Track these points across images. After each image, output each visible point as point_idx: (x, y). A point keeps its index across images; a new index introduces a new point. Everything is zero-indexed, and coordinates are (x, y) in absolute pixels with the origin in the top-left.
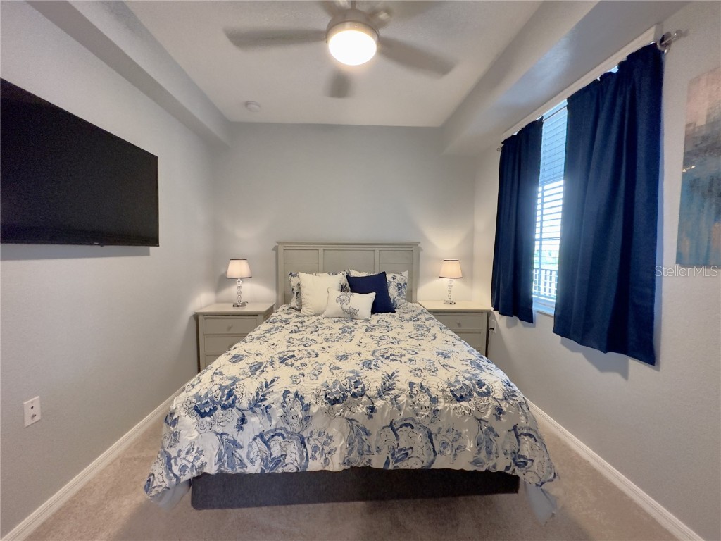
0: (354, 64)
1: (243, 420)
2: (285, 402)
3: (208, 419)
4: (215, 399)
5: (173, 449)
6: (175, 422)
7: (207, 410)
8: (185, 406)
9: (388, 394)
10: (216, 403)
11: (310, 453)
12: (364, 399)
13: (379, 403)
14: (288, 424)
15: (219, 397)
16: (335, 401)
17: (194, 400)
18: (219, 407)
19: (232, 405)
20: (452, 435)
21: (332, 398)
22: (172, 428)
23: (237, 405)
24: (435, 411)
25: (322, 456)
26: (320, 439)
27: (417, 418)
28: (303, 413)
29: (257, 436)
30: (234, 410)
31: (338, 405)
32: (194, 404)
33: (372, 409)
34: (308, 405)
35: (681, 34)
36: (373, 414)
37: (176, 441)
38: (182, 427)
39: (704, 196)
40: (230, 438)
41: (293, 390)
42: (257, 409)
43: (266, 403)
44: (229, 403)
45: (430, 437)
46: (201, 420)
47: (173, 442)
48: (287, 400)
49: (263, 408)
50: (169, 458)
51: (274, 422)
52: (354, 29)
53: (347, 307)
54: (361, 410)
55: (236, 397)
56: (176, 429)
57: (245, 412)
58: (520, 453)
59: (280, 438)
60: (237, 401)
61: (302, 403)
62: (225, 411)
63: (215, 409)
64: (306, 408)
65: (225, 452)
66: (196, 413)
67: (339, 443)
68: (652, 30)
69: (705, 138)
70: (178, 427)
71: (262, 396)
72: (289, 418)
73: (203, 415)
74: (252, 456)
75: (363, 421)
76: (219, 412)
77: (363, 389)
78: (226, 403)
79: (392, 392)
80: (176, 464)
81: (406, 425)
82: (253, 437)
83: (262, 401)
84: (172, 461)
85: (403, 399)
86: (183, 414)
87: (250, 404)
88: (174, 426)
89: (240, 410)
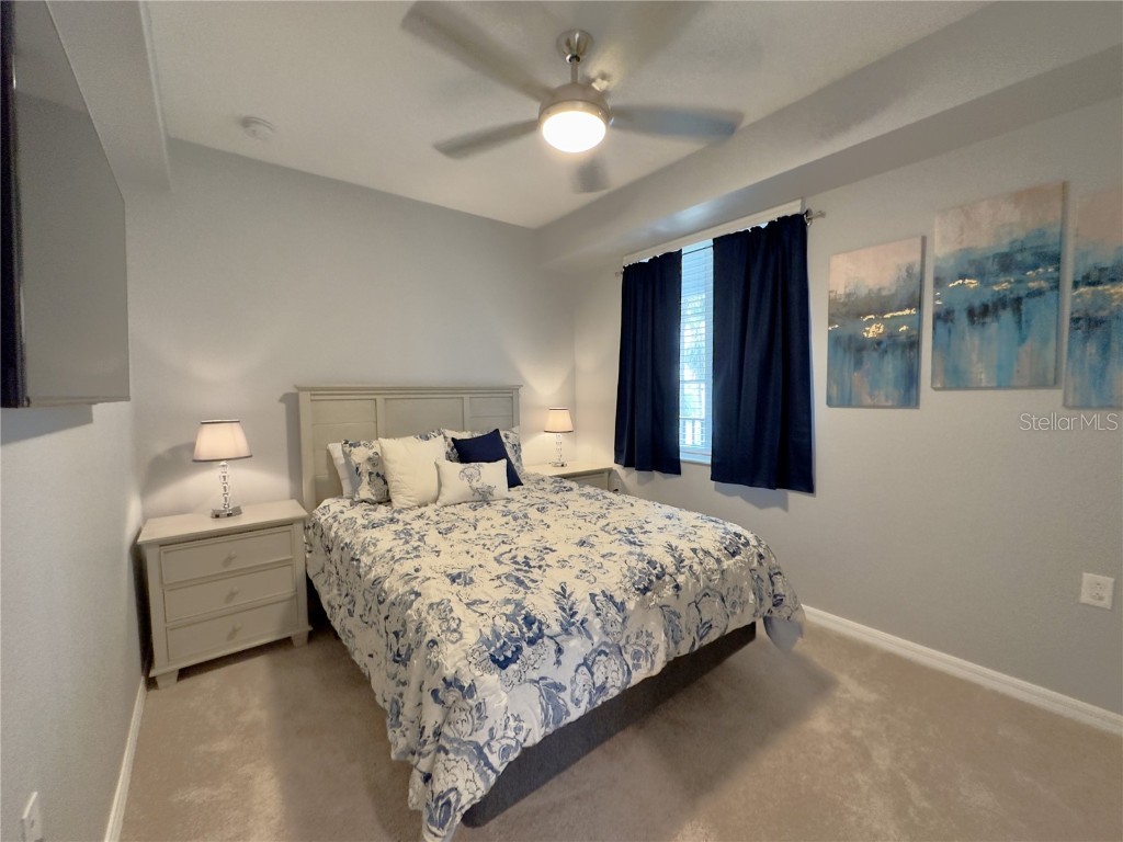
0: (563, 149)
1: (559, 651)
2: (597, 608)
3: (514, 667)
4: (514, 635)
5: (480, 732)
6: (472, 690)
7: (509, 654)
8: (474, 661)
9: (684, 567)
10: (517, 640)
11: (630, 663)
12: (667, 578)
13: (681, 579)
14: (608, 635)
15: (516, 630)
16: (645, 590)
17: (484, 648)
18: (524, 645)
19: (541, 635)
20: (737, 593)
21: (641, 586)
22: (470, 701)
23: (546, 631)
24: (723, 572)
25: (647, 661)
26: (640, 642)
27: (711, 584)
28: (621, 614)
29: (579, 666)
30: (546, 640)
31: (649, 594)
32: (487, 654)
33: (677, 587)
34: (623, 603)
35: (822, 215)
36: (679, 593)
37: (482, 718)
38: (487, 693)
39: (845, 351)
40: (549, 681)
41: (598, 591)
42: (573, 628)
43: (578, 617)
44: (534, 633)
45: (723, 600)
46: (503, 672)
47: (476, 722)
48: (599, 605)
49: (578, 624)
50: (479, 749)
51: (596, 639)
52: (587, 111)
53: (478, 485)
54: (668, 591)
55: (540, 622)
56: (478, 698)
57: (558, 639)
58: (776, 592)
59: (603, 657)
60: (543, 627)
61: (615, 604)
62: (534, 647)
63: (519, 649)
64: (621, 607)
65: (547, 704)
66: (493, 666)
67: (660, 639)
68: (799, 202)
69: (845, 304)
70: (478, 696)
71: (570, 609)
72: (609, 628)
73: (503, 665)
74: (577, 694)
75: (673, 603)
76: (527, 650)
77: (661, 566)
78: (531, 635)
79: (685, 563)
80: (492, 753)
81: (705, 595)
82: (574, 668)
83: (572, 616)
84: (486, 750)
85: (696, 567)
86: (478, 673)
87: (562, 625)
88: (472, 697)
89: (552, 638)
